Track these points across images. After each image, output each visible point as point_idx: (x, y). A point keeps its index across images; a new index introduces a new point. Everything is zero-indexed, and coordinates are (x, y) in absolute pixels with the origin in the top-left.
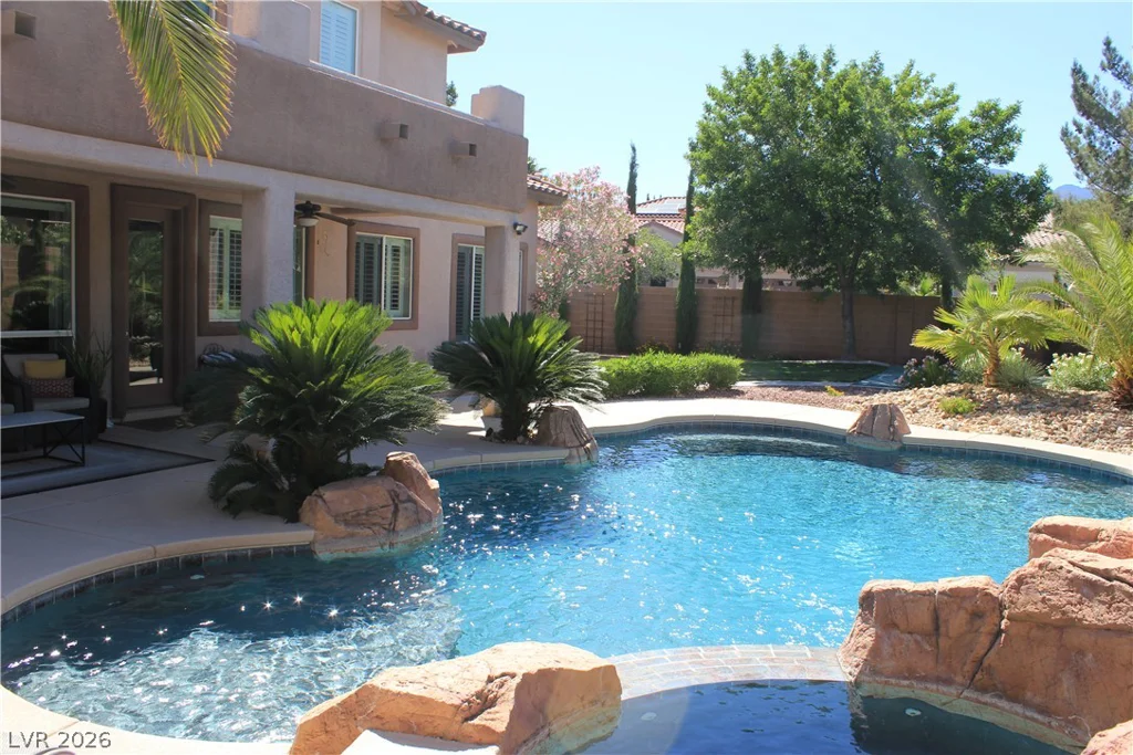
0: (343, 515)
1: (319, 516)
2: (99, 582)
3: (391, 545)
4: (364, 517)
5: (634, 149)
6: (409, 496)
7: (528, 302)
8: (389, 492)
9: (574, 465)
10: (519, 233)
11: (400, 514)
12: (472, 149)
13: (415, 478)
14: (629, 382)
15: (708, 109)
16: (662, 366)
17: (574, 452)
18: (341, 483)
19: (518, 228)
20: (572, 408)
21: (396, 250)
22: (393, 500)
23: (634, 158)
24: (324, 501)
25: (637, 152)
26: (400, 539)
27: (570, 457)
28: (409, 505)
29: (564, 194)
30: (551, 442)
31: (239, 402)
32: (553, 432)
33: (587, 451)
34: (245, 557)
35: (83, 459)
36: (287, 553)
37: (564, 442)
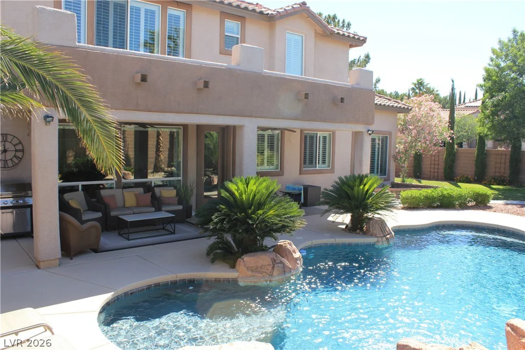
0: (251, 267)
1: (241, 267)
2: (155, 286)
3: (270, 281)
4: (259, 269)
5: (453, 81)
6: (281, 261)
7: (392, 159)
8: (271, 259)
9: (380, 245)
10: (370, 134)
11: (275, 269)
12: (342, 100)
13: (287, 253)
14: (431, 201)
15: (492, 60)
16: (448, 193)
17: (380, 239)
18: (253, 254)
19: (370, 132)
20: (381, 218)
21: (325, 138)
22: (273, 262)
23: (453, 85)
24: (244, 261)
25: (455, 82)
26: (274, 279)
27: (378, 241)
28: (281, 265)
29: (410, 108)
30: (370, 234)
31: (212, 220)
32: (371, 229)
33: (387, 239)
34: (211, 281)
35: (174, 231)
36: (228, 281)
37: (376, 235)
